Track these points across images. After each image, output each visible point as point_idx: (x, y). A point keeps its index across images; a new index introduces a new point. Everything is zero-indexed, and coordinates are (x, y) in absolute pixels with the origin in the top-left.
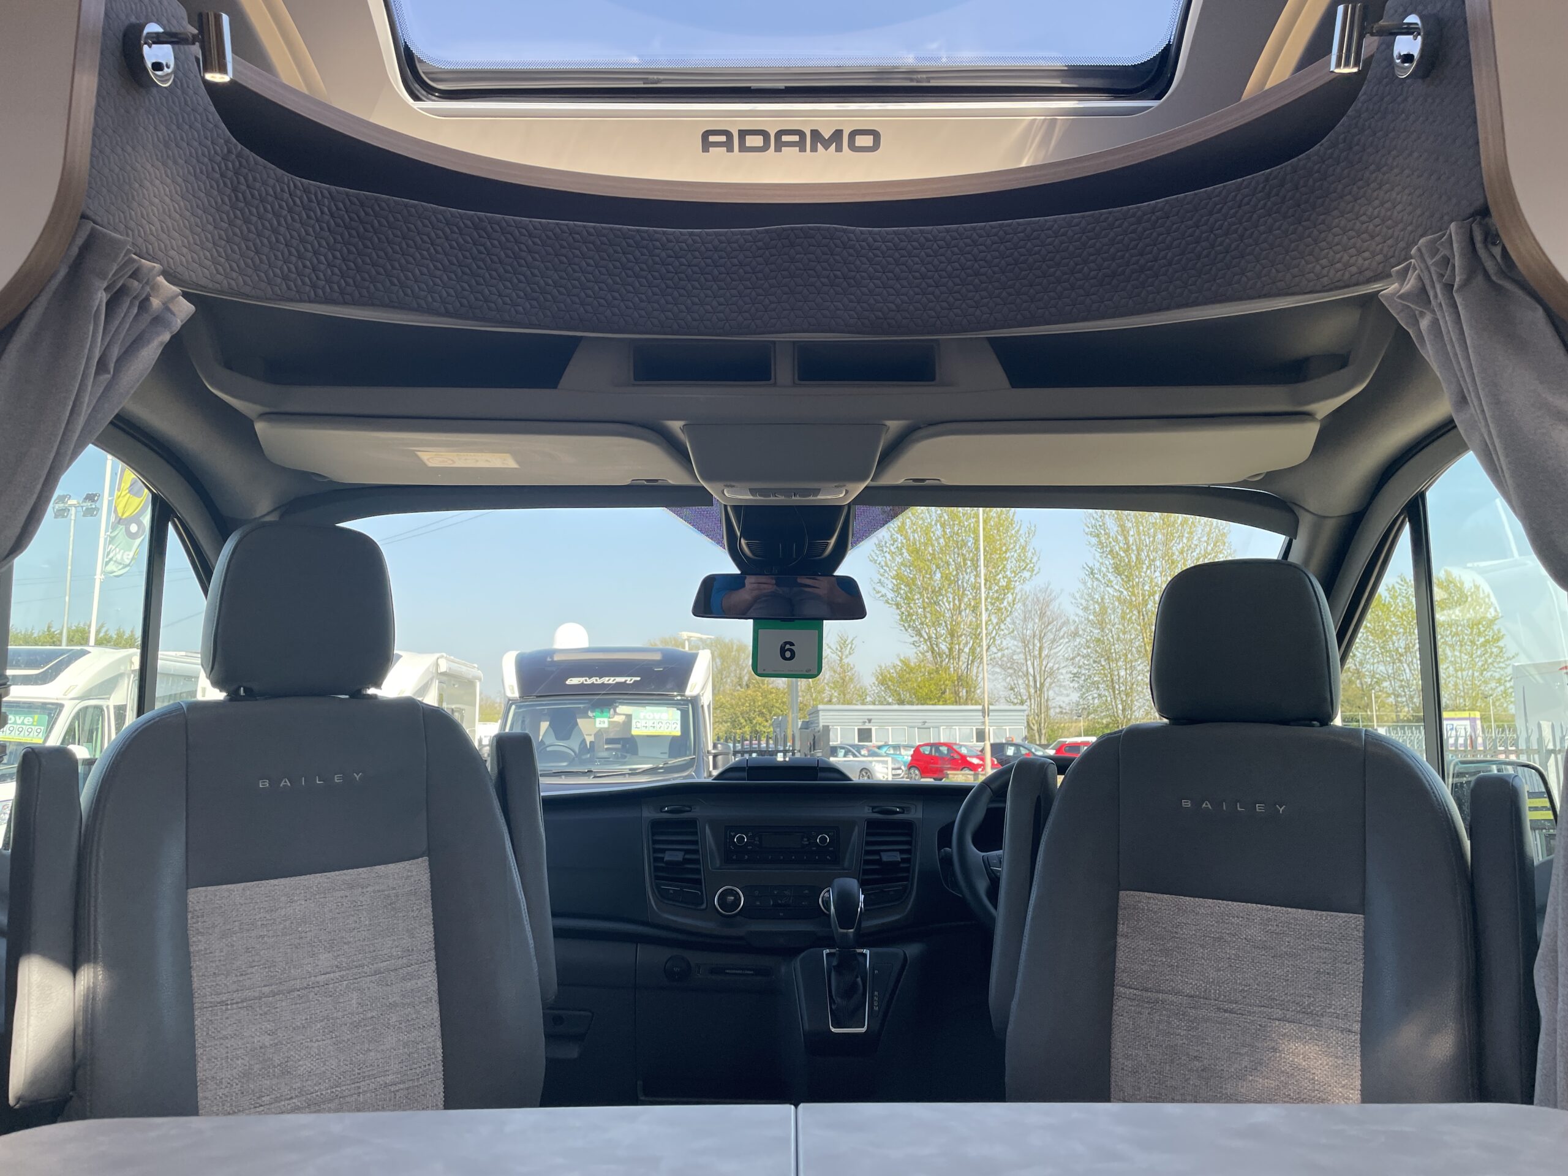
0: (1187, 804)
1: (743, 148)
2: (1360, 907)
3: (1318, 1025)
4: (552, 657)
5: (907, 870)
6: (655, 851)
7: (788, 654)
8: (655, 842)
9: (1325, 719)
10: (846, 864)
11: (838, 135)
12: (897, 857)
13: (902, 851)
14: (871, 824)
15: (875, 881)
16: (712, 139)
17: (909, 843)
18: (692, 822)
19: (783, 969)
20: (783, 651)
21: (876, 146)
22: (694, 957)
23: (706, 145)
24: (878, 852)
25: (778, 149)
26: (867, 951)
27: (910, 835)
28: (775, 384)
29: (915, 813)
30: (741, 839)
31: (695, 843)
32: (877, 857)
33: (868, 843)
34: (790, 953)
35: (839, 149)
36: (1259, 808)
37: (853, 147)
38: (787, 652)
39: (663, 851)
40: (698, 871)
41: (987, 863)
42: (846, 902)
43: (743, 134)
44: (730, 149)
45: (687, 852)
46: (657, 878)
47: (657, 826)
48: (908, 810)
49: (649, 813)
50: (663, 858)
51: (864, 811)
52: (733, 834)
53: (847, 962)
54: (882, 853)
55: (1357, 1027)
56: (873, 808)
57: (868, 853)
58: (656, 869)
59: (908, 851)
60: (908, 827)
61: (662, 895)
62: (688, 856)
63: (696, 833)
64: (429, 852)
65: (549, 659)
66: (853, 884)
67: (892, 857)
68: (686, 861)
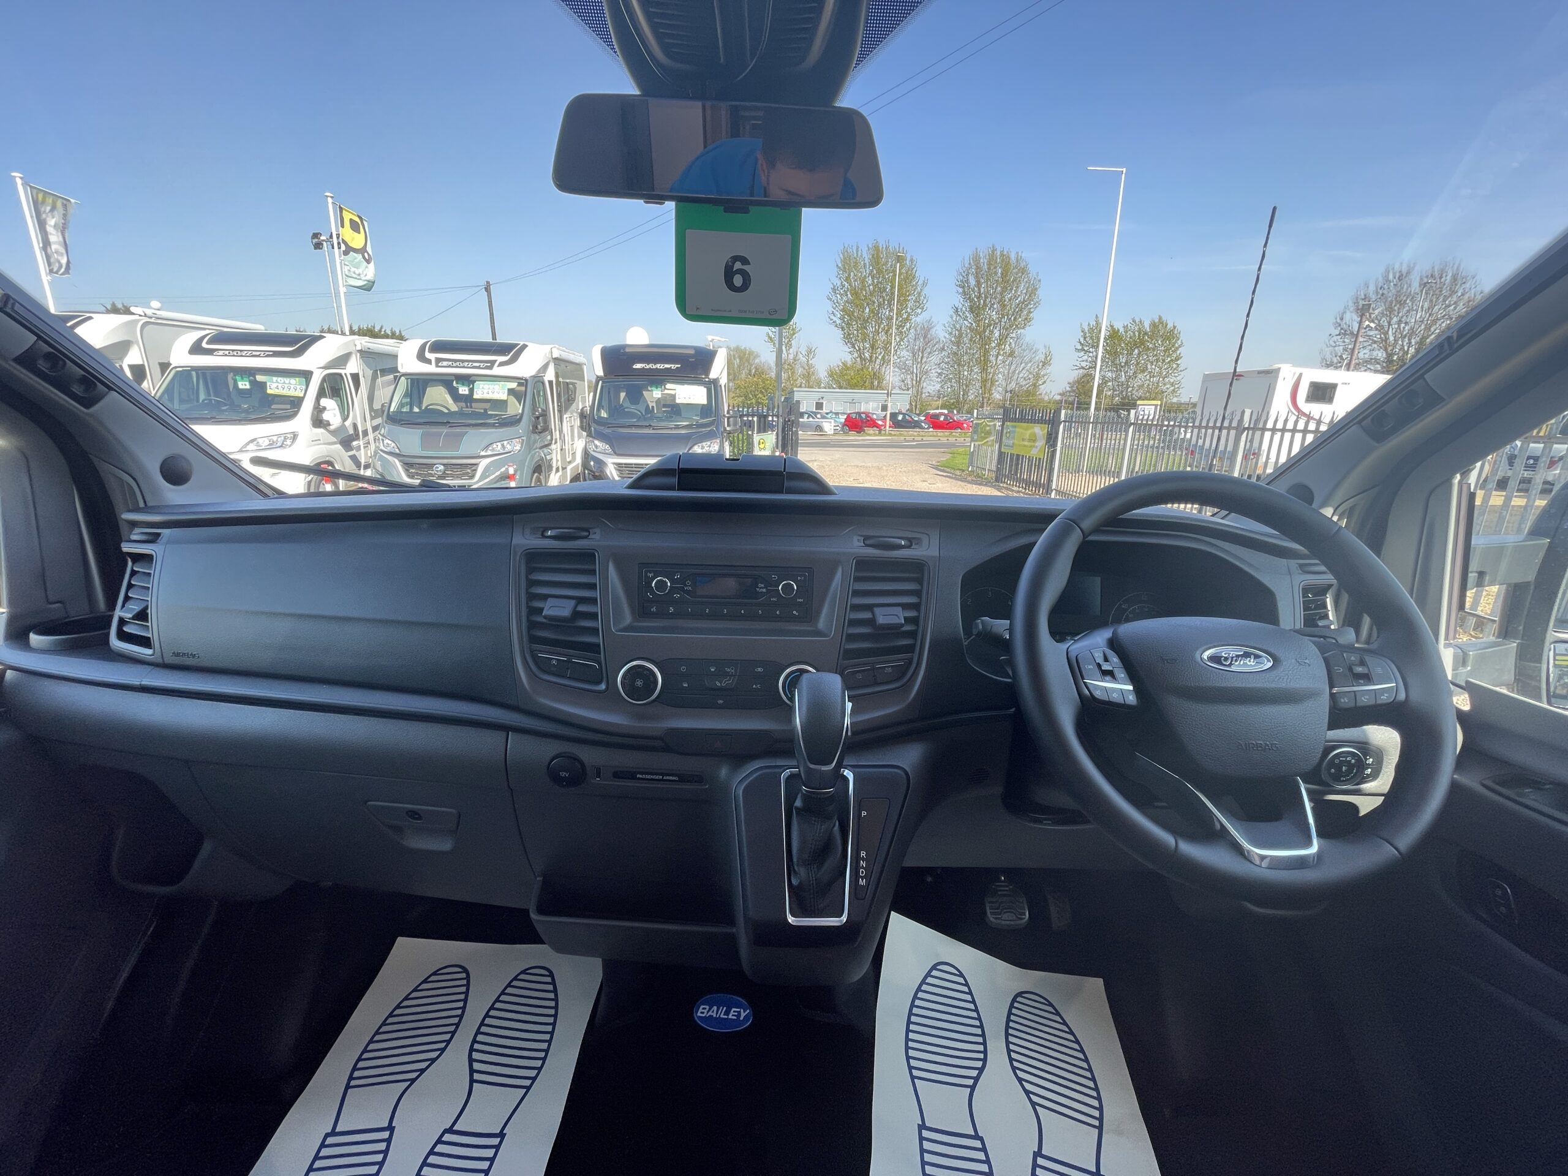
4: (624, 350)
5: (913, 634)
6: (532, 597)
7: (738, 280)
8: (531, 583)
10: (821, 624)
12: (899, 616)
13: (905, 606)
14: (862, 564)
15: (864, 653)
17: (917, 593)
18: (588, 556)
20: (729, 274)
22: (591, 756)
24: (870, 608)
26: (849, 773)
27: (920, 581)
29: (930, 548)
30: (661, 585)
31: (593, 587)
32: (867, 615)
33: (857, 593)
38: (737, 275)
39: (545, 597)
40: (594, 631)
41: (1076, 669)
42: (820, 721)
45: (581, 600)
46: (533, 639)
47: (534, 559)
48: (919, 541)
49: (525, 539)
50: (542, 609)
51: (852, 543)
52: (651, 575)
54: (877, 610)
56: (866, 538)
57: (856, 608)
58: (532, 625)
59: (916, 607)
60: (917, 569)
61: (538, 667)
62: (582, 608)
63: (593, 572)
65: (622, 351)
66: (834, 682)
67: (890, 616)
68: (577, 615)
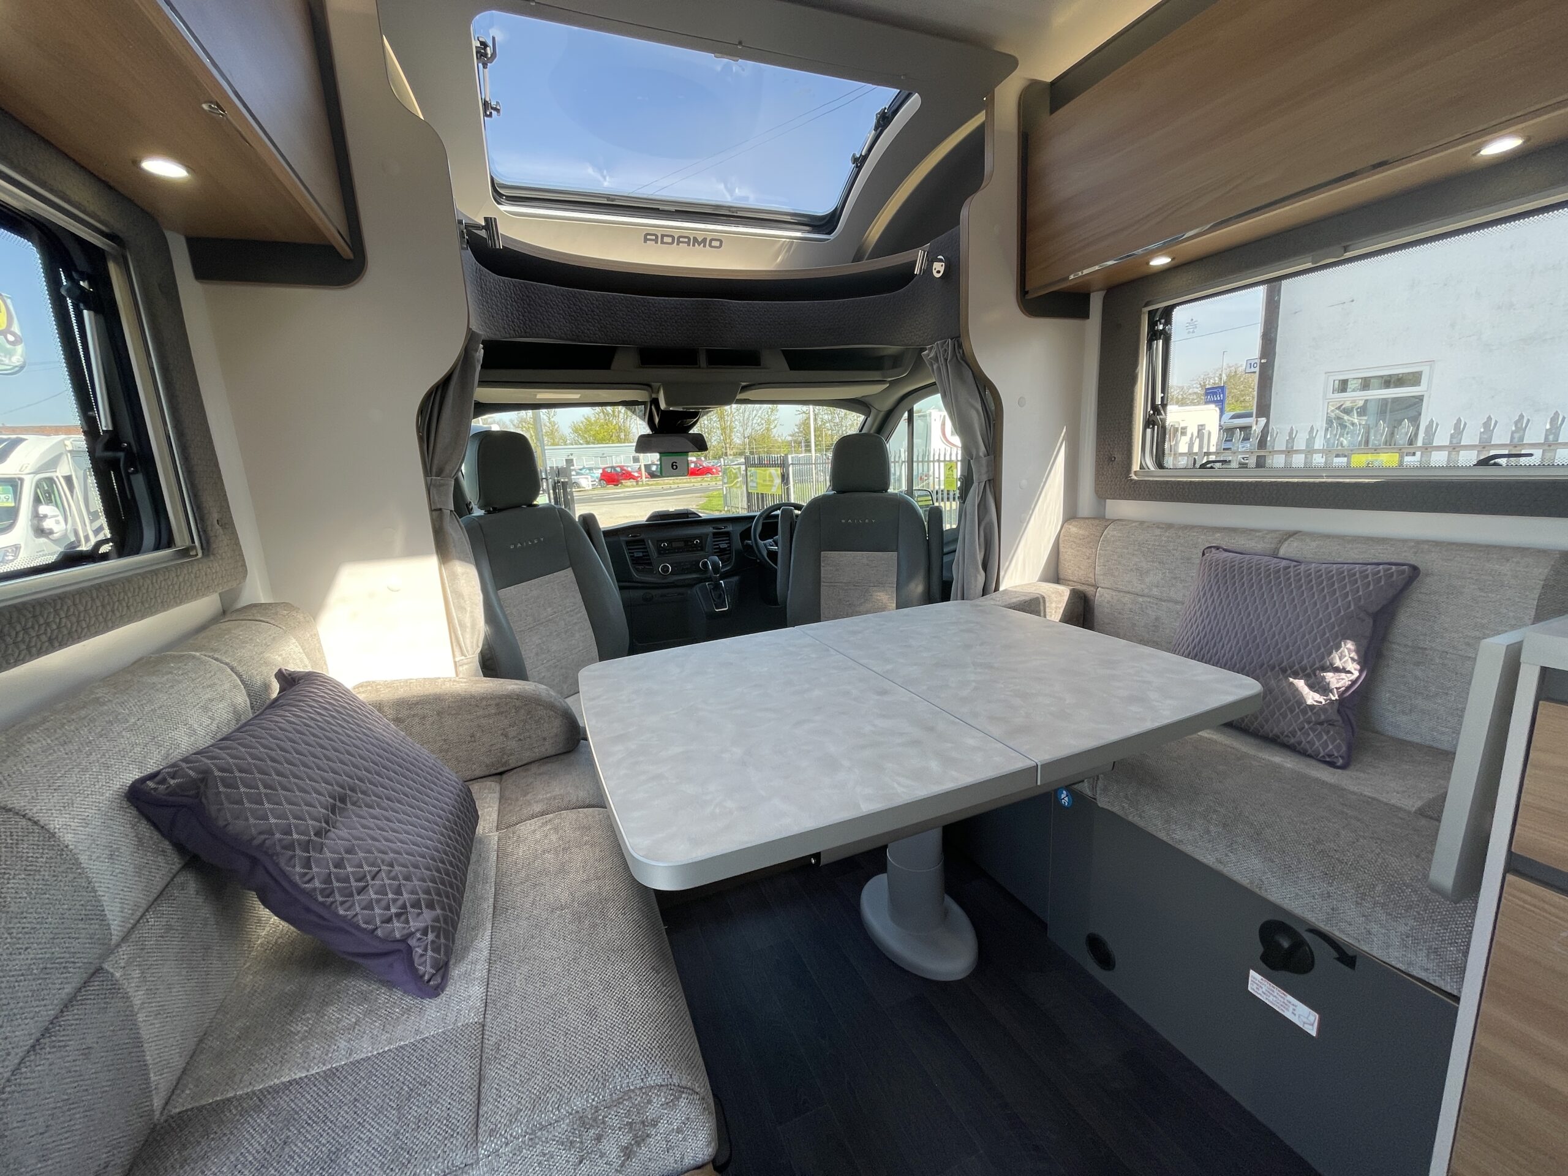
0: (843, 521)
1: (662, 242)
2: (896, 550)
3: (884, 587)
5: (730, 550)
6: (630, 553)
7: (675, 467)
8: (629, 549)
9: (886, 491)
10: (707, 550)
11: (704, 240)
12: (726, 546)
13: (727, 543)
14: (715, 534)
15: (721, 555)
16: (648, 237)
17: (729, 540)
18: (642, 540)
19: (689, 592)
20: (672, 466)
21: (721, 246)
22: (654, 592)
23: (646, 240)
24: (721, 544)
25: (678, 244)
26: (722, 582)
27: (729, 537)
28: (700, 367)
29: (730, 528)
30: (664, 545)
31: (646, 548)
32: (721, 546)
33: (714, 541)
34: (691, 586)
35: (705, 246)
36: (867, 521)
37: (710, 246)
38: (674, 466)
39: (634, 552)
40: (650, 559)
41: (765, 545)
42: (714, 565)
43: (663, 236)
44: (657, 242)
45: (643, 552)
46: (633, 564)
47: (628, 543)
48: (727, 527)
49: (623, 538)
50: (634, 555)
51: (710, 530)
52: (660, 543)
53: (717, 586)
55: (895, 586)
56: (712, 527)
57: (717, 545)
58: (632, 560)
59: (730, 543)
60: (728, 534)
61: (637, 570)
62: (644, 554)
63: (645, 544)
64: (571, 565)
66: (716, 558)
67: (724, 546)
68: (644, 556)
